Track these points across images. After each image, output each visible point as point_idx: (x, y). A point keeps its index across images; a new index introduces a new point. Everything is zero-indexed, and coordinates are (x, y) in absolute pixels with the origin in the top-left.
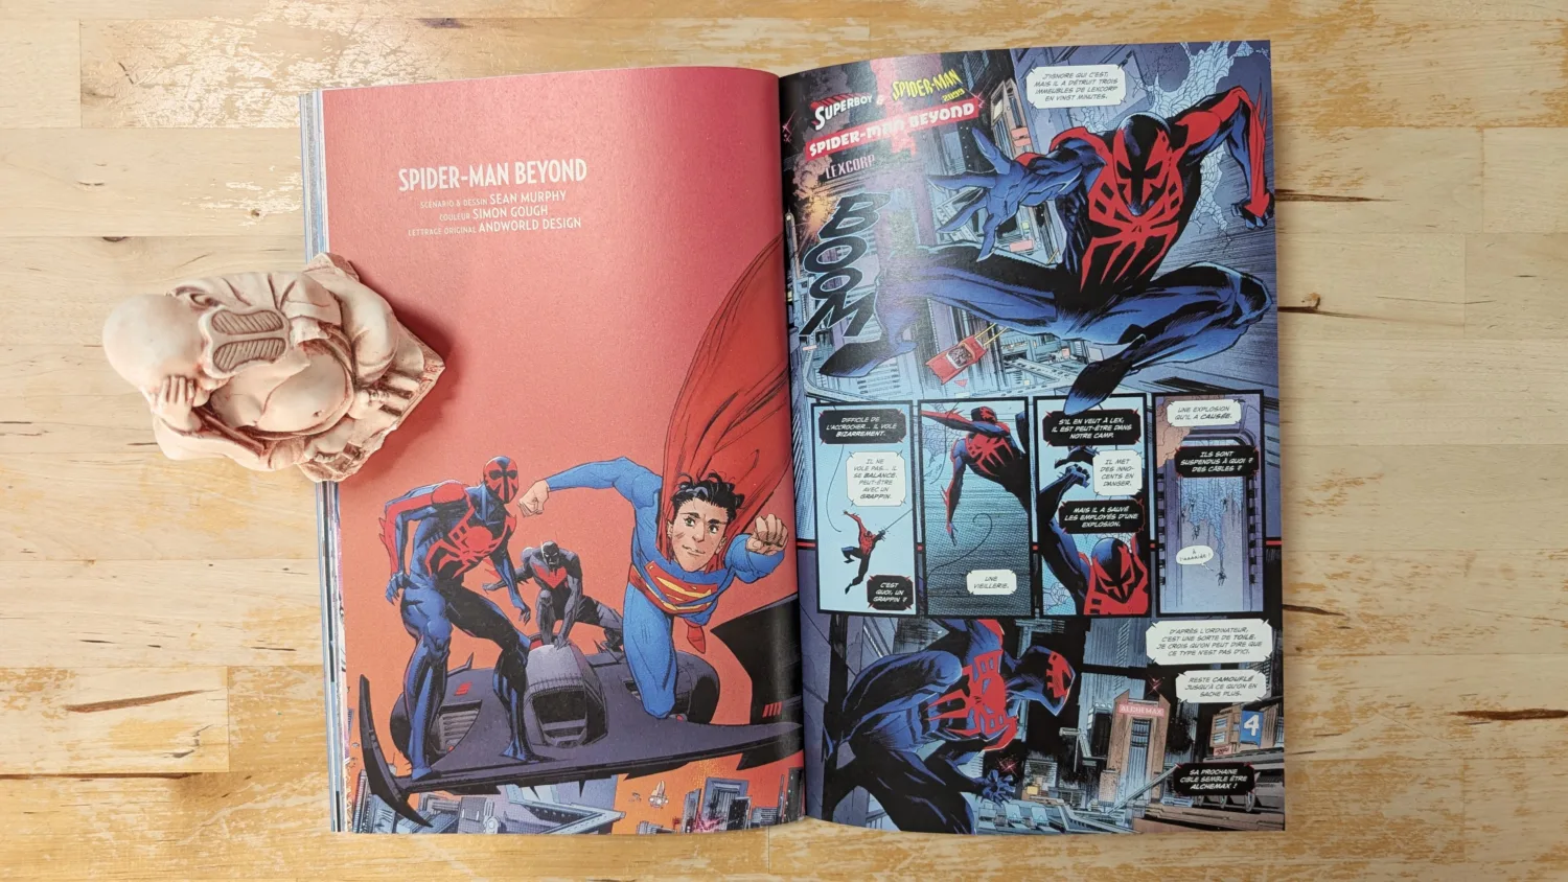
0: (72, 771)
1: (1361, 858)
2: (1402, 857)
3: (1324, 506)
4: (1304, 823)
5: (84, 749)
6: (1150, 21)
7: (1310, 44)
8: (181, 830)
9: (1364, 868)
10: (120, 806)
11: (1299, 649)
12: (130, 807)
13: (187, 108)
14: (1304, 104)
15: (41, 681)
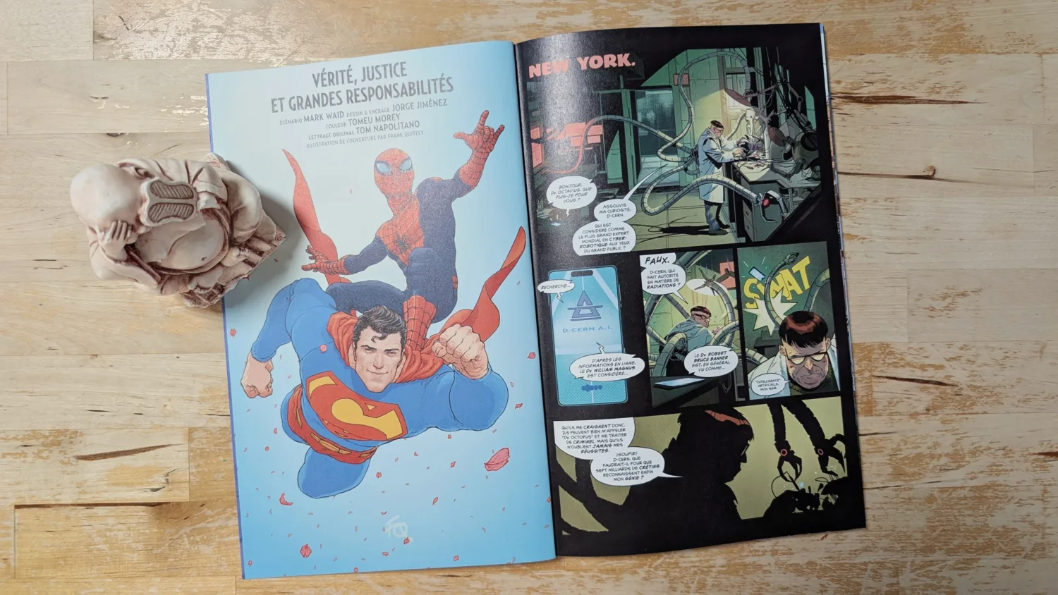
0: (80, 502)
1: (974, 556)
2: (1003, 555)
3: (942, 311)
4: (934, 531)
5: (88, 487)
8: (155, 543)
9: (977, 562)
10: (113, 526)
11: (927, 410)
12: (120, 526)
13: (165, 46)
14: (921, 39)
15: (59, 439)
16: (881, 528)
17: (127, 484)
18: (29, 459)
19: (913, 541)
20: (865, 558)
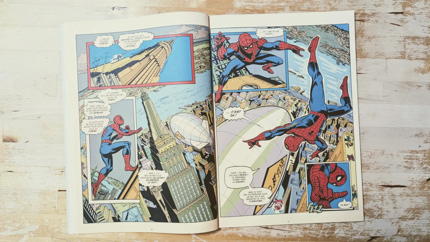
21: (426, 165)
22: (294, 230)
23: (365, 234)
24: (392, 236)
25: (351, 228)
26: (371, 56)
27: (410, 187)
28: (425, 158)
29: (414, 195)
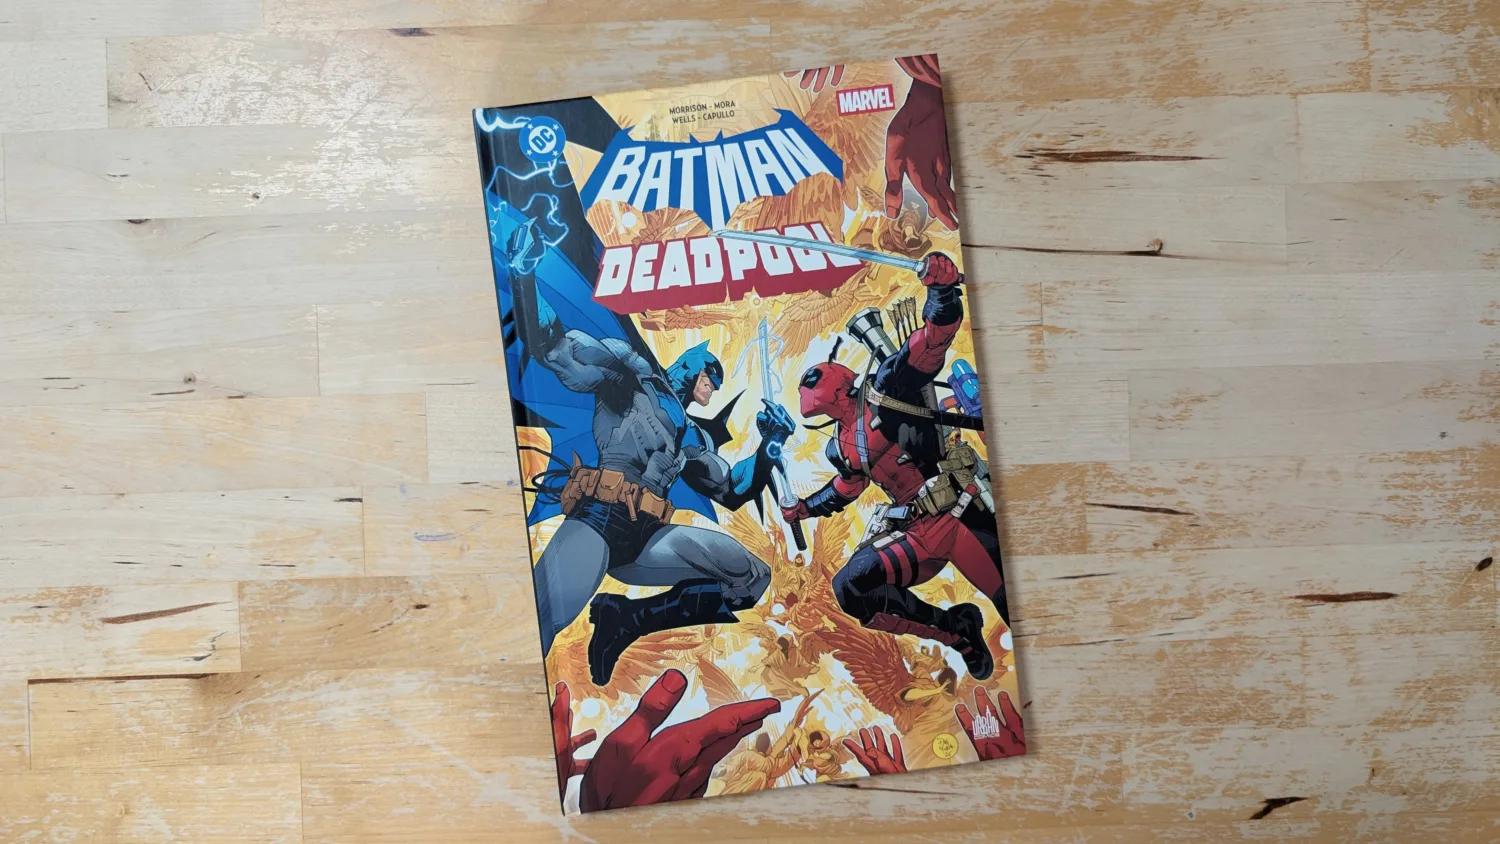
0: (108, 675)
1: (1215, 725)
2: (1252, 723)
3: (1172, 420)
4: (1166, 695)
5: (117, 656)
6: (1008, 13)
7: (1145, 29)
8: (200, 723)
9: (1220, 734)
10: (148, 703)
11: (1156, 545)
12: (159, 703)
13: (197, 109)
14: (1142, 79)
15: (81, 598)
16: (1099, 692)
17: (165, 652)
18: (44, 623)
19: (1140, 708)
20: (1080, 729)
21: (1473, 504)
22: (960, 791)
23: (1241, 792)
24: (1350, 794)
25: (1182, 772)
26: (1232, 87)
27: (1412, 597)
28: (1468, 478)
29: (1428, 629)
